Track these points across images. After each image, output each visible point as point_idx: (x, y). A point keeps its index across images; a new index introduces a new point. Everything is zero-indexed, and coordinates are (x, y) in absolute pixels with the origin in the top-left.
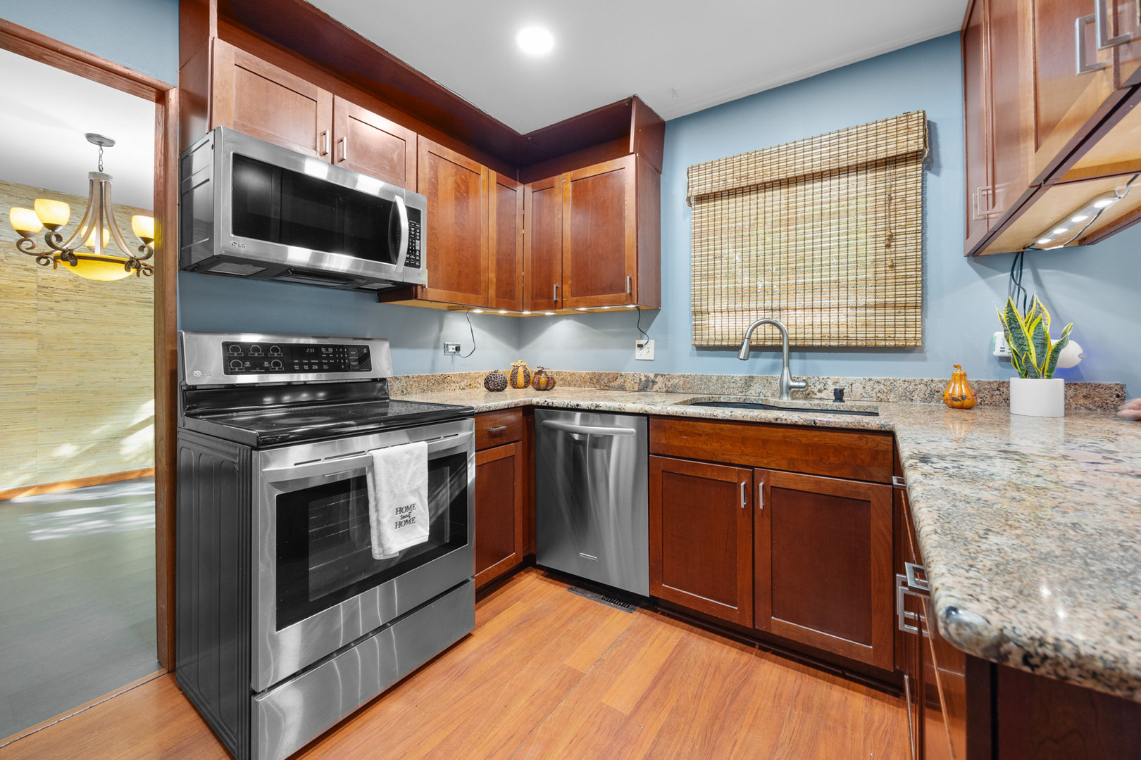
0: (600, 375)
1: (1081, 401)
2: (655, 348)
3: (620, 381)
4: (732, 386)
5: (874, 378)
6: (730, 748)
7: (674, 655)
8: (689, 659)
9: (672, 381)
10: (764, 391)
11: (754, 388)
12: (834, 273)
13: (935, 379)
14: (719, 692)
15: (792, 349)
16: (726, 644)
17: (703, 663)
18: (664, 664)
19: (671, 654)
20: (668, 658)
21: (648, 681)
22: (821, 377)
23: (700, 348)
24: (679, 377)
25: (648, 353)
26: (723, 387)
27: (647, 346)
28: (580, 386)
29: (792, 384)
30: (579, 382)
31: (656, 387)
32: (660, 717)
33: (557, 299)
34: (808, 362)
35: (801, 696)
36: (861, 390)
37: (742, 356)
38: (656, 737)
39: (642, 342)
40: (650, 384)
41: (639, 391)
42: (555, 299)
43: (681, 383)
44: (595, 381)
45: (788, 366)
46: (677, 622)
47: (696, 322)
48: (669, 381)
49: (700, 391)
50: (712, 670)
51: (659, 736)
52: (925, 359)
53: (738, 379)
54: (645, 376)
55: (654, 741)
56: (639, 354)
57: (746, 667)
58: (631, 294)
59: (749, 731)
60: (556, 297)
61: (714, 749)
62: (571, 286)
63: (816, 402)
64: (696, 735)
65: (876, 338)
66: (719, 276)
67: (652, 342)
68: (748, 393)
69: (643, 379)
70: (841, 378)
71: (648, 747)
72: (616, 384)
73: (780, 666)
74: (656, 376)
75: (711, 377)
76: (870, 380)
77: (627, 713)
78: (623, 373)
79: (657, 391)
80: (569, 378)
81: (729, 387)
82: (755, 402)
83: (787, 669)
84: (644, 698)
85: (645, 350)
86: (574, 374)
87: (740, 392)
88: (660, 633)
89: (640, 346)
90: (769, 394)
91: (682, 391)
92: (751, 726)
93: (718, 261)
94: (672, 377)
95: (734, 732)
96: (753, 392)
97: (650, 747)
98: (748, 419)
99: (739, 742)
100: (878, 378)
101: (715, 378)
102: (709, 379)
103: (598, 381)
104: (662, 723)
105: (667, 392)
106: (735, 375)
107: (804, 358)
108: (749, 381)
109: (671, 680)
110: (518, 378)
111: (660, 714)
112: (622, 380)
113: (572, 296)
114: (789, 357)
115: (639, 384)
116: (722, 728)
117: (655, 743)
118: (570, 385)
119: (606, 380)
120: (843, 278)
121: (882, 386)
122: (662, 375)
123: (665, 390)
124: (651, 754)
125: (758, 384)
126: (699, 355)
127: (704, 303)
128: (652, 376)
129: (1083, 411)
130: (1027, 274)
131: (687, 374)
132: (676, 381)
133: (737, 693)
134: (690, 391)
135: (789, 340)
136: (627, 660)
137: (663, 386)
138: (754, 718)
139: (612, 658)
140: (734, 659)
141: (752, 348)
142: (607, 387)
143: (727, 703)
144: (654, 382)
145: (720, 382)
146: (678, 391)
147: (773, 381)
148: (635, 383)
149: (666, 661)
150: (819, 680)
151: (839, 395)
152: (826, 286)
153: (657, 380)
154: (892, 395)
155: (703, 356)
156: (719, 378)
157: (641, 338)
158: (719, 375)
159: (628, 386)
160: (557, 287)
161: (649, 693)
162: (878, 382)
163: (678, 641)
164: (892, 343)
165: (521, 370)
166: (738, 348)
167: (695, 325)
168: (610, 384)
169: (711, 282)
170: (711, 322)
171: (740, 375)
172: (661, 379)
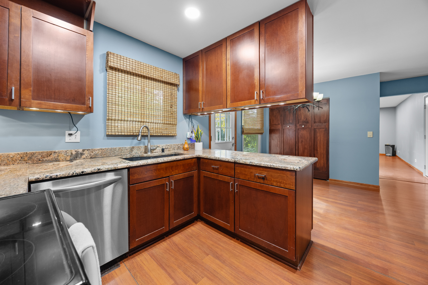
0: (33, 154)
2: (81, 136)
3: (53, 156)
4: (125, 151)
5: (168, 144)
6: (197, 258)
7: (155, 259)
8: (160, 255)
9: (94, 152)
10: (138, 152)
11: (134, 151)
13: (179, 144)
14: (177, 253)
16: (159, 243)
17: (164, 252)
18: (158, 264)
19: (154, 260)
20: (155, 261)
21: (163, 271)
22: (155, 145)
23: (108, 136)
24: (99, 150)
25: (77, 138)
26: (121, 152)
27: (75, 134)
29: (152, 148)
31: (84, 156)
32: (179, 272)
33: (15, 98)
35: (187, 237)
37: (139, 139)
38: (187, 276)
39: (71, 132)
40: (79, 155)
41: (71, 160)
43: (100, 152)
44: (27, 158)
45: (150, 142)
46: (138, 252)
47: (109, 124)
48: (92, 152)
49: (110, 155)
50: (168, 251)
51: (186, 274)
52: (176, 139)
53: (128, 148)
54: (75, 151)
55: (188, 277)
56: (70, 139)
57: (171, 243)
58: (90, 107)
59: (193, 251)
61: (196, 262)
63: (155, 154)
64: (190, 264)
66: (120, 105)
67: (79, 133)
68: (132, 153)
69: (74, 153)
70: (160, 145)
71: (189, 279)
72: (49, 158)
73: (175, 236)
74: (84, 150)
75: (116, 148)
76: (167, 145)
77: (173, 282)
78: (56, 151)
79: (84, 158)
81: (124, 152)
82: (137, 156)
83: (177, 235)
84: (169, 275)
85: (73, 137)
87: (129, 153)
88: (140, 260)
89: (70, 135)
90: (140, 153)
91: (101, 156)
92: (192, 250)
93: (120, 99)
94: (95, 150)
95: (192, 255)
96: (134, 153)
97: (190, 278)
99: (196, 255)
102: (115, 149)
104: (182, 272)
105: (91, 158)
106: (127, 147)
108: (132, 149)
109: (166, 264)
111: (178, 272)
112: (56, 155)
113: (33, 99)
115: (71, 156)
116: (190, 257)
117: (189, 276)
119: (40, 157)
121: (169, 147)
122: (88, 150)
123: (89, 157)
124: (192, 279)
125: (135, 150)
126: (108, 139)
127: (113, 115)
128: (80, 151)
131: (103, 148)
132: (97, 152)
133: (180, 249)
136: (147, 276)
137: (89, 155)
138: (190, 249)
139: (142, 281)
140: (167, 244)
142: (40, 161)
143: (182, 252)
144: (82, 154)
145: (120, 150)
146: (98, 157)
147: (141, 148)
148: (67, 156)
149: (156, 262)
150: (184, 231)
151: (163, 150)
152: (157, 116)
153: (84, 153)
154: (171, 149)
155: (112, 139)
157: (71, 130)
158: (120, 147)
159: (61, 158)
161: (168, 272)
162: (168, 146)
163: (149, 255)
164: (172, 135)
167: (108, 125)
168: (44, 159)
169: (117, 107)
170: (116, 124)
171: (128, 147)
172: (87, 152)
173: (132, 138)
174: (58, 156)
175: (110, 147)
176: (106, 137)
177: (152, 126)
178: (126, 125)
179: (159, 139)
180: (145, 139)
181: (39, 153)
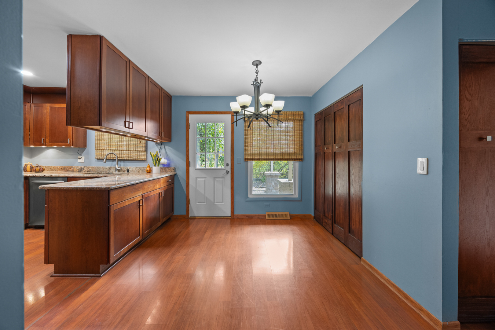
0: (65, 167)
1: (169, 171)
2: (85, 159)
3: (72, 169)
9: (89, 169)
11: (111, 170)
12: (129, 142)
15: (119, 160)
23: (98, 159)
24: (91, 167)
25: (82, 160)
26: (104, 170)
28: (57, 171)
29: (118, 168)
30: (57, 170)
31: (84, 170)
33: (44, 143)
34: (125, 163)
36: (135, 170)
37: (105, 162)
39: (80, 157)
41: (79, 171)
42: (42, 143)
43: (92, 169)
44: (63, 169)
45: (118, 164)
47: (98, 152)
49: (97, 171)
56: (79, 161)
58: (70, 144)
60: (43, 142)
62: (49, 139)
65: (138, 158)
67: (83, 158)
69: (80, 168)
72: (71, 170)
74: (84, 167)
78: (73, 166)
79: (84, 172)
80: (53, 168)
81: (105, 170)
86: (55, 167)
89: (80, 158)
93: (102, 136)
94: (89, 167)
98: (92, 176)
100: (138, 167)
101: (101, 168)
102: (100, 168)
103: (64, 169)
107: (124, 162)
108: (110, 168)
110: (27, 169)
112: (73, 169)
113: (49, 142)
114: (118, 162)
118: (53, 170)
119: (67, 169)
120: (131, 144)
121: (139, 169)
126: (98, 161)
127: (99, 147)
128: (83, 167)
129: (169, 172)
130: (163, 146)
131: (93, 166)
134: (94, 171)
135: (118, 157)
137: (86, 170)
141: (107, 160)
142: (67, 171)
144: (83, 169)
148: (77, 169)
151: (128, 171)
152: (128, 145)
155: (99, 161)
156: (102, 167)
157: (80, 156)
159: (75, 170)
160: (43, 140)
164: (140, 159)
165: (29, 166)
166: (103, 159)
168: (69, 170)
169: (100, 142)
170: (101, 152)
171: (108, 167)
172: (86, 168)
173: (112, 161)
174: (74, 169)
175: (97, 166)
176: (97, 160)
177: (124, 153)
178: (104, 152)
179: (132, 162)
180: (121, 162)
181: (67, 167)
